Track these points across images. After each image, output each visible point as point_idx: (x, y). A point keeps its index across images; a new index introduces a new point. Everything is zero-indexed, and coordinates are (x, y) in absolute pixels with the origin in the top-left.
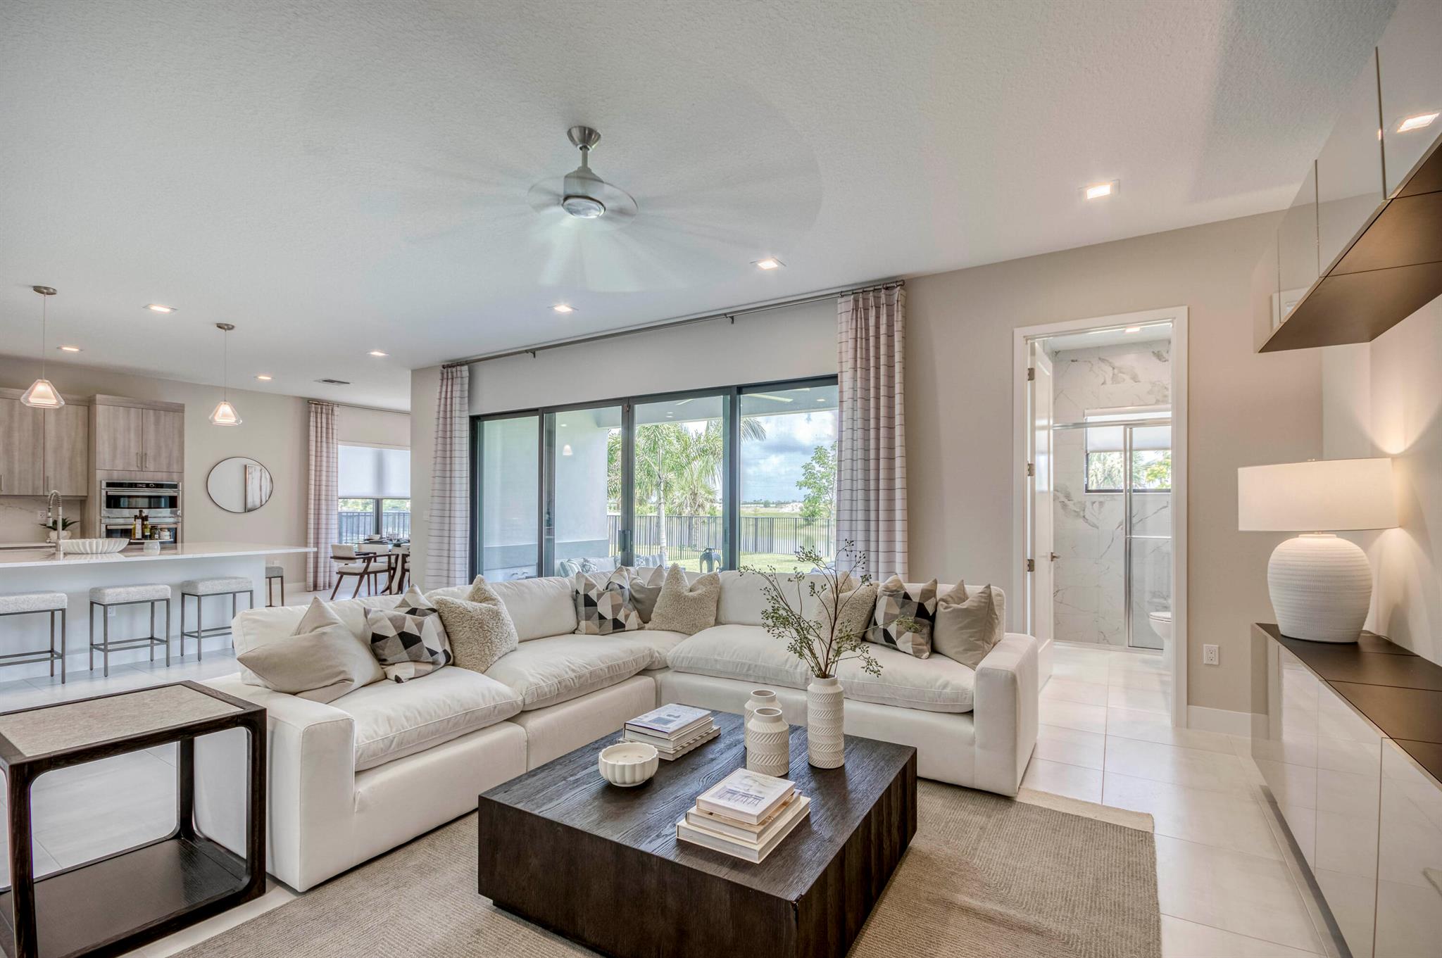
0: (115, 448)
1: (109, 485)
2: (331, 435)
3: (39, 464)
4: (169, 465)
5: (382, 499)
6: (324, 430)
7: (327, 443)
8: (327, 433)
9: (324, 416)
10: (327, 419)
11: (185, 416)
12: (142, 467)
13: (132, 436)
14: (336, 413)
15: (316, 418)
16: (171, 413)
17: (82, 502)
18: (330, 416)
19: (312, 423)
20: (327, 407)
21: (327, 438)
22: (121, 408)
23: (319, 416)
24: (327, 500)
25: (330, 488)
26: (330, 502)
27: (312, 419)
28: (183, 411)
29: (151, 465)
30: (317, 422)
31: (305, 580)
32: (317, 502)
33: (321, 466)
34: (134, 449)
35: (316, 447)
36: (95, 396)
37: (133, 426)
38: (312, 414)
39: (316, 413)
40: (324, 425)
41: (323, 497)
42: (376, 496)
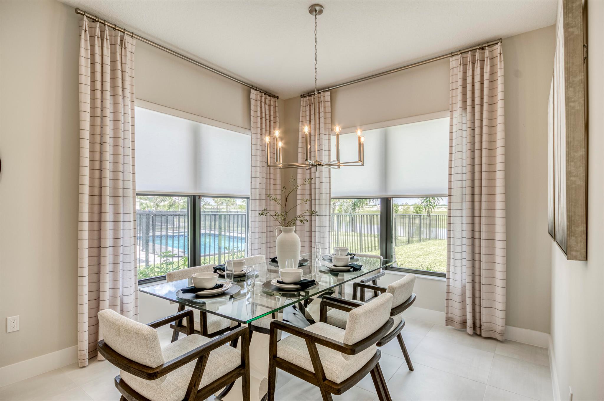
2: (120, 81)
5: (200, 197)
7: (114, 95)
8: (113, 78)
9: (107, 44)
10: (113, 53)
15: (92, 46)
18: (118, 48)
19: (84, 53)
20: (113, 33)
21: (114, 87)
23: (97, 42)
24: (115, 196)
25: (121, 175)
26: (121, 199)
27: (85, 44)
30: (93, 55)
31: (75, 341)
32: (96, 200)
33: (102, 135)
35: (93, 99)
38: (83, 36)
40: (107, 60)
41: (107, 191)
42: (192, 191)
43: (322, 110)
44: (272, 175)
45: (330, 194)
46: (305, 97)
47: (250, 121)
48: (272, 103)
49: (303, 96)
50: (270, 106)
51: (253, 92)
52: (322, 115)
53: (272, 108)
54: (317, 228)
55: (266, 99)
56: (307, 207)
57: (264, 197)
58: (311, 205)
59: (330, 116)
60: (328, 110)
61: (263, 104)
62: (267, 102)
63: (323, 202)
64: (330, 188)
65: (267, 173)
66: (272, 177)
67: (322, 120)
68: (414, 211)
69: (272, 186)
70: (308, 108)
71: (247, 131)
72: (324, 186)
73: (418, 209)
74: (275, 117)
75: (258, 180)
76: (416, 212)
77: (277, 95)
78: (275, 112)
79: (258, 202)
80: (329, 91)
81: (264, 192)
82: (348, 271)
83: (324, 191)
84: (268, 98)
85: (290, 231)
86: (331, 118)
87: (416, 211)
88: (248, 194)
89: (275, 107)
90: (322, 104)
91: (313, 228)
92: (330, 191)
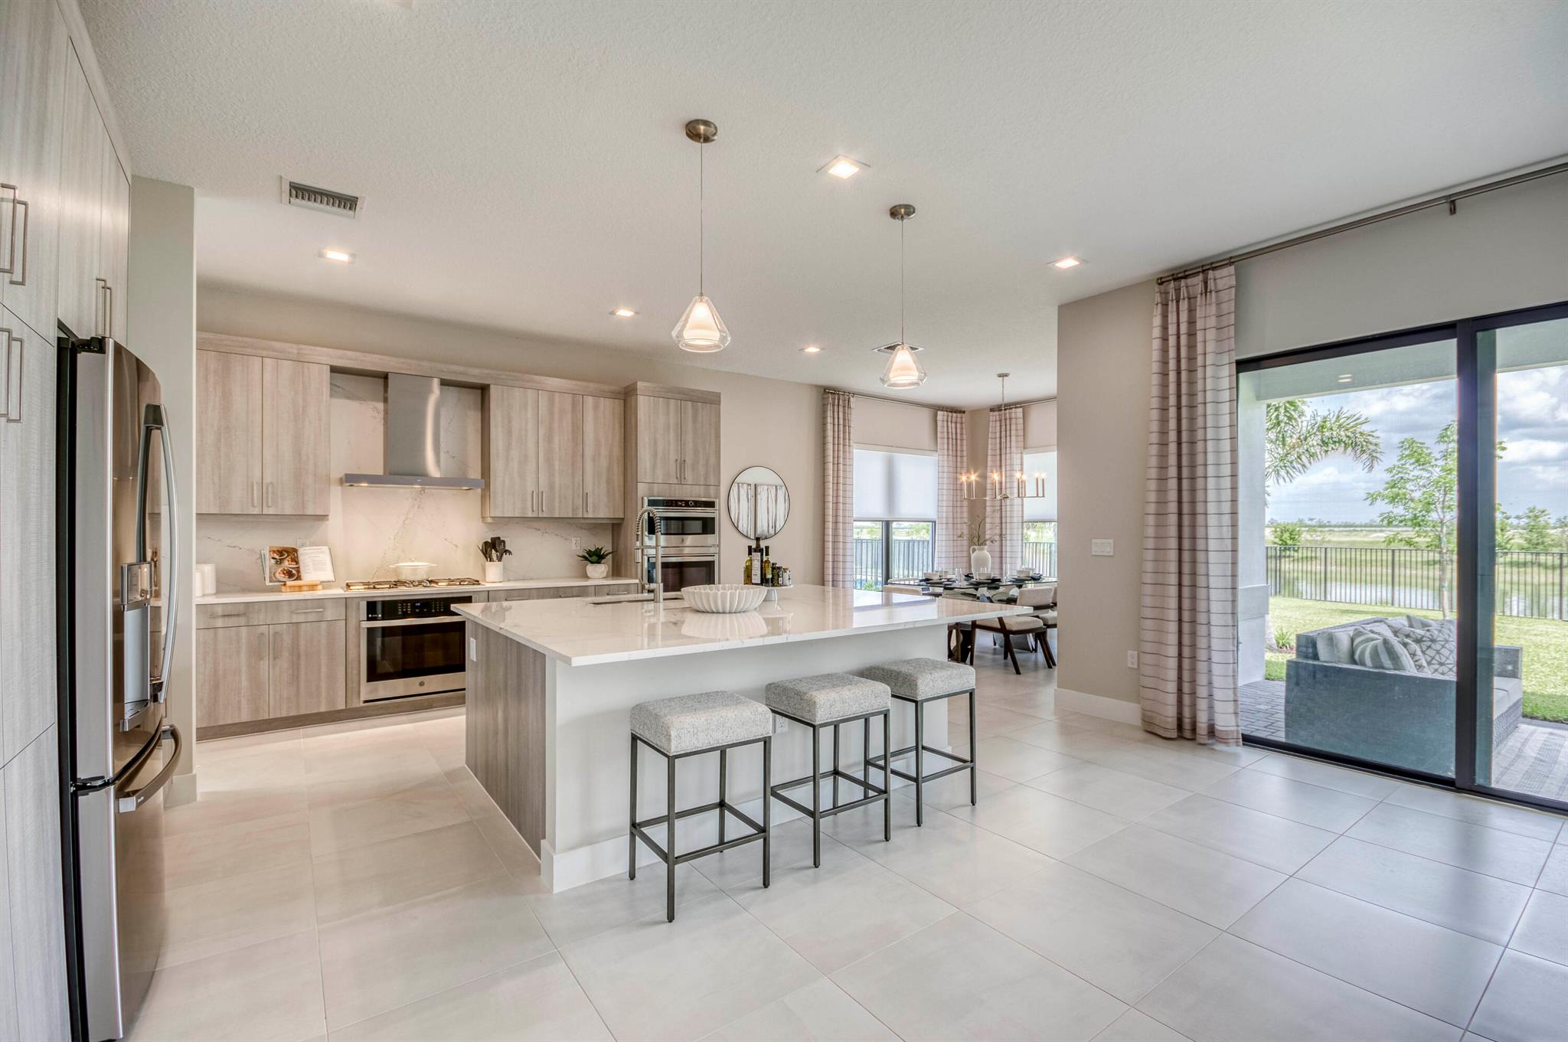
0: (655, 455)
1: (652, 503)
2: (848, 435)
3: (578, 478)
4: (706, 478)
5: (892, 522)
6: (841, 427)
7: (844, 445)
8: (844, 432)
9: (841, 409)
10: (844, 413)
11: (721, 408)
12: (681, 480)
13: (672, 434)
14: (853, 405)
15: (833, 412)
16: (708, 405)
17: (616, 527)
18: (847, 410)
19: (829, 420)
20: (844, 397)
21: (844, 439)
22: (661, 399)
23: (836, 407)
27: (829, 413)
28: (718, 403)
29: (689, 476)
30: (834, 418)
33: (838, 477)
34: (673, 457)
35: (833, 450)
36: (636, 383)
37: (672, 422)
38: (830, 407)
39: (834, 405)
40: (841, 421)
42: (886, 517)
43: (1013, 427)
44: (959, 497)
45: (1022, 517)
46: (994, 411)
47: (937, 438)
48: (959, 419)
49: (992, 410)
50: (956, 423)
51: (940, 413)
52: (1013, 432)
53: (959, 425)
54: (1008, 553)
55: (952, 417)
56: (998, 531)
57: (951, 521)
58: (1001, 529)
59: (1022, 434)
60: (1021, 427)
61: (949, 423)
62: (954, 420)
63: (1015, 525)
64: (1022, 511)
65: (953, 496)
66: (959, 499)
67: (1013, 438)
68: (1277, 540)
69: (958, 508)
70: (998, 424)
71: (934, 453)
72: (1016, 508)
73: (1286, 535)
74: (962, 434)
75: (945, 504)
76: (1280, 542)
77: (963, 410)
78: (962, 429)
79: (944, 526)
80: (1021, 407)
81: (951, 515)
82: (1030, 580)
83: (1015, 514)
84: (954, 415)
85: (983, 549)
86: (1024, 435)
87: (1281, 540)
88: (933, 515)
89: (962, 423)
90: (1014, 421)
91: (1004, 548)
92: (1022, 514)
